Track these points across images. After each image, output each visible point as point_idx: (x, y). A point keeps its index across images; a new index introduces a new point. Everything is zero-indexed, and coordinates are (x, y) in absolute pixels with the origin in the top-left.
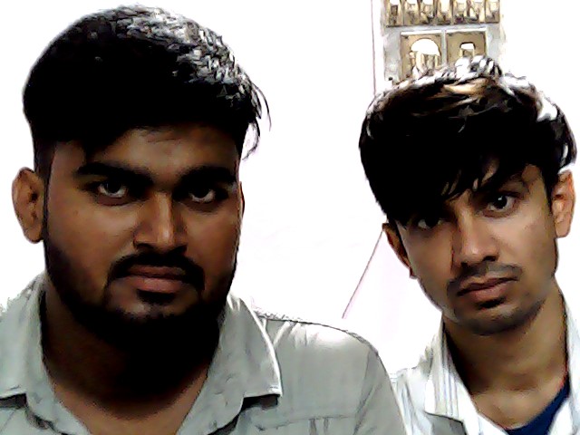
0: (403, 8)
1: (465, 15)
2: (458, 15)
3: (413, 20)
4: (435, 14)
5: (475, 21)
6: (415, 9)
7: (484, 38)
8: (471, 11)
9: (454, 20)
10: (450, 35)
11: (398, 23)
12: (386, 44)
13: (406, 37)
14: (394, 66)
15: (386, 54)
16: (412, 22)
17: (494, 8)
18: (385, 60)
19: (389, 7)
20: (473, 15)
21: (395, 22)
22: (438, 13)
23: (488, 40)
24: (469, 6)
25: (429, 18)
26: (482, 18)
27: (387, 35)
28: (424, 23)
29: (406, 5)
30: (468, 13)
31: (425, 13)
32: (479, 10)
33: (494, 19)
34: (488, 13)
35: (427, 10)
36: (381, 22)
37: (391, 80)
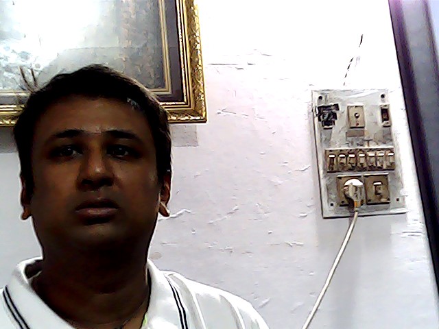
0: (337, 161)
1: (375, 165)
2: (370, 165)
3: (343, 168)
4: (357, 164)
5: (380, 169)
6: (344, 161)
7: (387, 179)
8: (378, 163)
9: (368, 168)
10: (367, 176)
11: (335, 169)
12: (328, 183)
13: (340, 178)
14: (333, 196)
15: (328, 190)
16: (343, 169)
17: (391, 161)
18: (328, 192)
19: (328, 159)
20: (379, 165)
21: (333, 169)
22: (358, 164)
23: (389, 180)
24: (376, 160)
25: (353, 167)
26: (385, 167)
27: (328, 178)
28: (350, 170)
29: (339, 159)
30: (376, 164)
31: (350, 163)
32: (383, 162)
33: (392, 167)
34: (389, 164)
35: (352, 161)
36: (324, 169)
37: (332, 205)
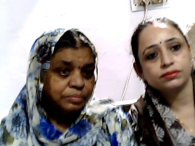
37: (136, 5)
